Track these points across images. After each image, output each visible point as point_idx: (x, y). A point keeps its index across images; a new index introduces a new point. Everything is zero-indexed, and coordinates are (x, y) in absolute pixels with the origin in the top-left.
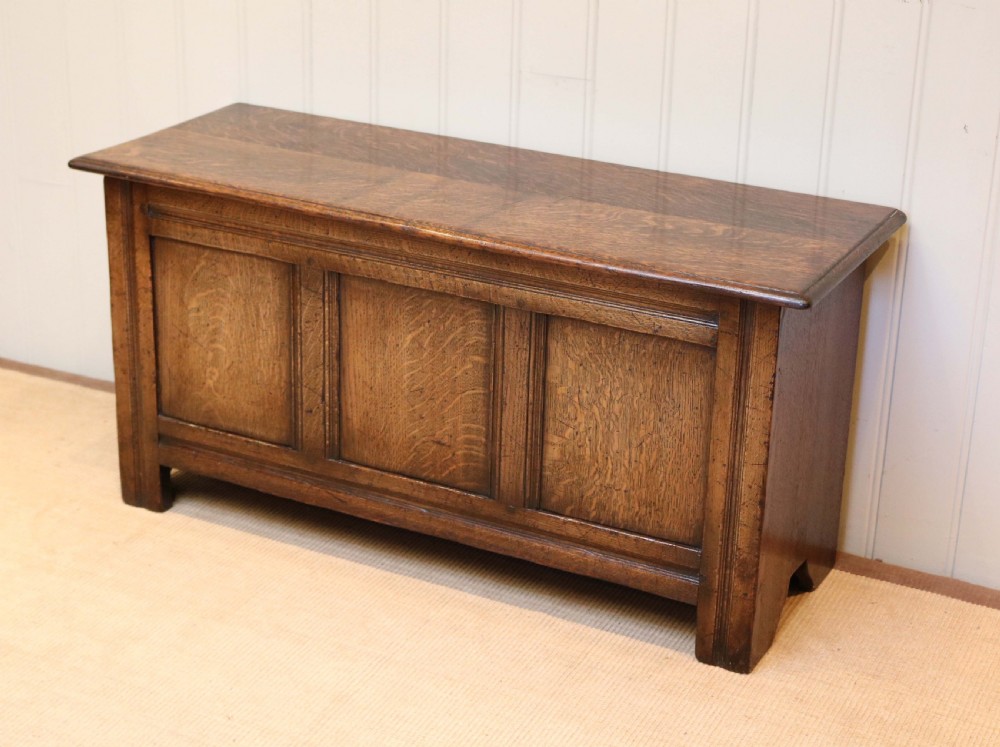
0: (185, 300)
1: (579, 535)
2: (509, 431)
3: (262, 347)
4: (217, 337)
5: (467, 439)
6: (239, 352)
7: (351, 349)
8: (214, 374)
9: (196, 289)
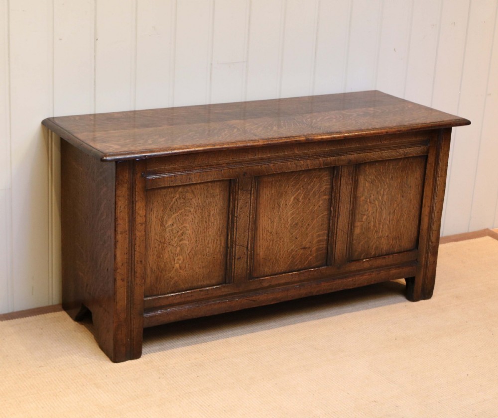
0: (165, 223)
1: (369, 266)
2: (341, 227)
3: (210, 233)
4: (183, 237)
5: (318, 240)
6: (196, 240)
7: (261, 215)
8: (180, 260)
9: (172, 213)
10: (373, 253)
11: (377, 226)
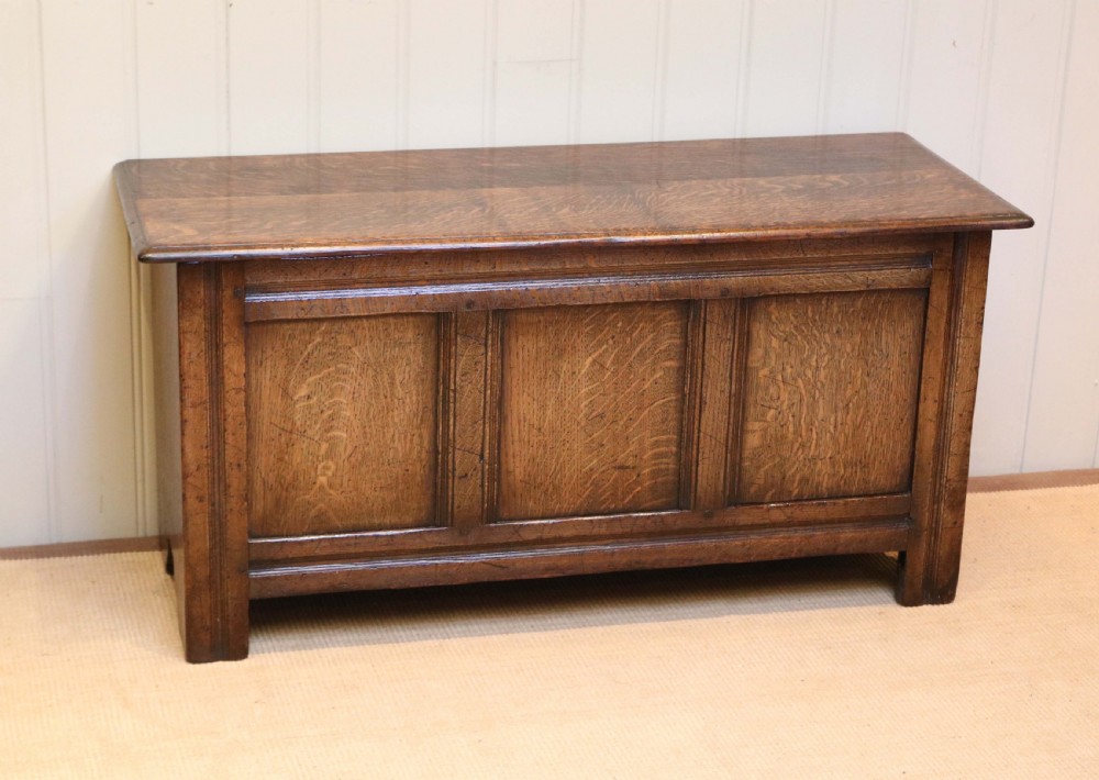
0: (290, 391)
1: (783, 518)
2: (709, 431)
3: (396, 420)
4: (335, 423)
5: (655, 454)
6: (365, 433)
7: (515, 391)
8: (328, 469)
9: (307, 373)
10: (796, 492)
11: (804, 434)
